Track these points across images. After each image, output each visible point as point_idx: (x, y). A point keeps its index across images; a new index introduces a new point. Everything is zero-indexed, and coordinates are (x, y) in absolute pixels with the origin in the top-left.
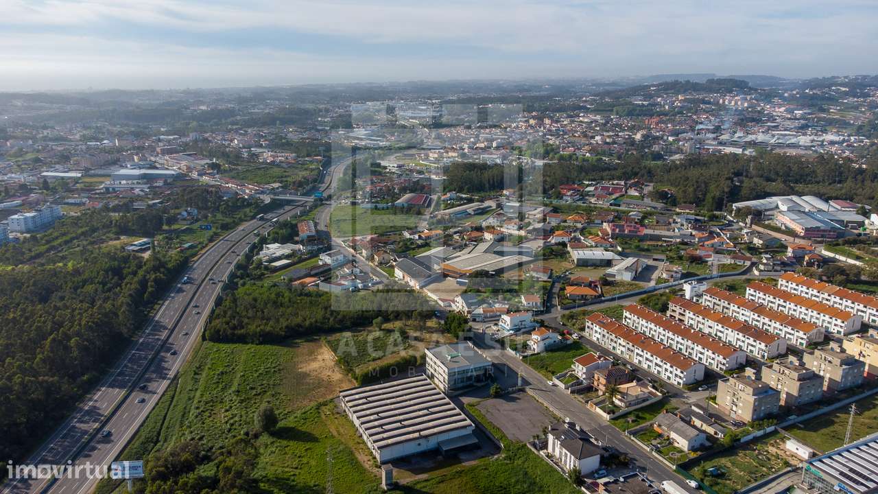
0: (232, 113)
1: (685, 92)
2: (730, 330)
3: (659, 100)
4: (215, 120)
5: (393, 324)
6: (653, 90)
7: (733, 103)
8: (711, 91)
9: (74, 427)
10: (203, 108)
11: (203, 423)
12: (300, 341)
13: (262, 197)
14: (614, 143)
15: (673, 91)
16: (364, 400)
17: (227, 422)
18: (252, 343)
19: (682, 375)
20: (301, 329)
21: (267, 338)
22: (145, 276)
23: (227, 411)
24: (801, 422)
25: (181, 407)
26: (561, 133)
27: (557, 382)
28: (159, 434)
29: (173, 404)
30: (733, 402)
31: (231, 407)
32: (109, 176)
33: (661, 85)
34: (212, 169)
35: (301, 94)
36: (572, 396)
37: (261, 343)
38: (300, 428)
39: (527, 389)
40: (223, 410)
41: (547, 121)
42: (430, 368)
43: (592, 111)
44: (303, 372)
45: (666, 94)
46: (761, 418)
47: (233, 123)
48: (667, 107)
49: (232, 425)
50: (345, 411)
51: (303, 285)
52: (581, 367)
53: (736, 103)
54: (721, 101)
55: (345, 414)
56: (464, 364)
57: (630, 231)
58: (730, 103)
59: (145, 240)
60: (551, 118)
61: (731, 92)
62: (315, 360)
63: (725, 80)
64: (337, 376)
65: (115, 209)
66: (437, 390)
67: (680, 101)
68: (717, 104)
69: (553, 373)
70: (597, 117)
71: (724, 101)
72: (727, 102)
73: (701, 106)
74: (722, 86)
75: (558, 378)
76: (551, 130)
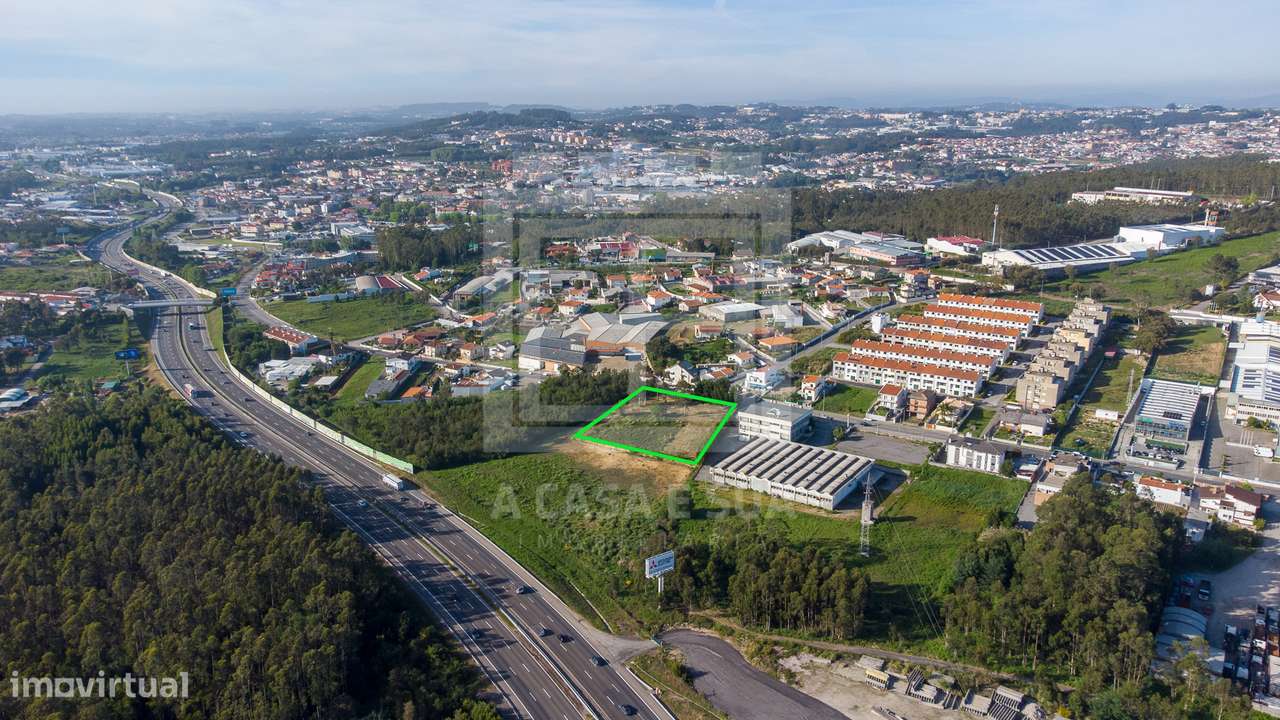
1: (500, 126)
2: (960, 346)
3: (473, 138)
6: (457, 125)
7: (569, 140)
8: (531, 125)
9: (425, 582)
15: (483, 126)
19: (971, 386)
24: (1083, 397)
25: (526, 533)
27: (874, 417)
30: (1036, 395)
33: (462, 117)
36: (900, 425)
39: (857, 427)
40: (586, 520)
41: (355, 173)
43: (397, 157)
44: (608, 469)
45: (478, 130)
46: (1062, 400)
48: (494, 148)
52: (889, 397)
53: (573, 141)
54: (553, 138)
58: (565, 138)
59: (10, 391)
60: (357, 167)
61: (556, 126)
62: (599, 456)
63: (543, 110)
66: (783, 443)
67: (506, 138)
68: (551, 143)
69: (861, 410)
70: (418, 165)
71: (557, 138)
72: (560, 140)
73: (537, 145)
74: (542, 119)
75: (872, 412)
76: (377, 184)
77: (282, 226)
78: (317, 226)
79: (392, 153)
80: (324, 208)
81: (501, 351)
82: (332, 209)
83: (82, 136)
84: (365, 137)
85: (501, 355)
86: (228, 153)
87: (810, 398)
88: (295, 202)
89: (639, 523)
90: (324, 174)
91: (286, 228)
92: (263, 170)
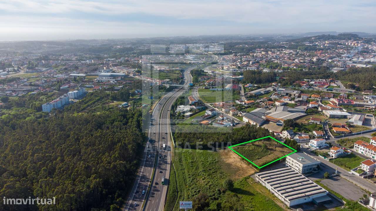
0: (131, 49)
1: (328, 39)
3: (317, 43)
4: (126, 52)
5: (258, 143)
6: (313, 39)
7: (353, 44)
8: (341, 39)
9: (140, 183)
10: (119, 47)
11: (196, 185)
14: (304, 62)
15: (323, 39)
16: (269, 178)
17: (207, 185)
22: (138, 119)
23: (203, 179)
25: (181, 177)
26: (278, 58)
27: (354, 172)
28: (177, 188)
29: (177, 175)
31: (205, 178)
32: (98, 75)
33: (316, 36)
34: (138, 73)
36: (365, 180)
38: (243, 189)
39: (341, 175)
40: (201, 179)
41: (270, 53)
42: (288, 163)
43: (287, 48)
44: (227, 163)
45: (320, 41)
47: (134, 53)
48: (322, 46)
49: (210, 186)
50: (259, 182)
52: (365, 166)
53: (354, 44)
54: (347, 44)
56: (308, 163)
57: (347, 102)
58: (351, 44)
59: (126, 103)
60: (271, 51)
61: (350, 39)
62: (230, 157)
63: (347, 34)
64: (244, 166)
66: (300, 174)
67: (328, 44)
68: (345, 45)
69: (350, 168)
70: (291, 51)
71: (348, 44)
72: (349, 44)
73: (338, 46)
74: (346, 37)
75: (354, 170)
76: (273, 57)
77: (235, 67)
78: (244, 68)
79: (286, 47)
80: (251, 63)
81: (241, 114)
82: (253, 64)
83: (213, 41)
84: (283, 42)
85: (241, 115)
86: (241, 46)
87: (332, 156)
88: (246, 60)
89: (214, 186)
90: (261, 53)
91: (236, 68)
92: (246, 51)
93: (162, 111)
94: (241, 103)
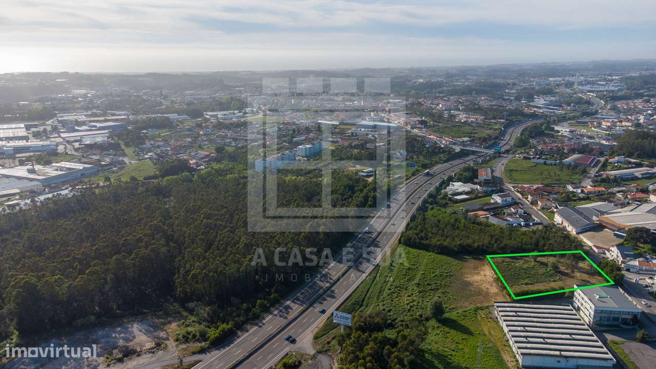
0: (440, 85)
4: (428, 90)
5: (547, 259)
10: (421, 81)
11: (392, 301)
12: (468, 257)
13: (454, 147)
16: (514, 314)
17: (408, 304)
18: (433, 252)
20: (470, 248)
21: (443, 251)
22: (368, 193)
23: (409, 296)
25: (379, 286)
28: (363, 300)
29: (374, 283)
31: (412, 294)
34: (421, 124)
35: (493, 71)
37: (439, 253)
38: (460, 322)
40: (406, 295)
42: (577, 301)
44: (467, 281)
47: (440, 93)
49: (411, 307)
50: (497, 318)
51: (476, 216)
55: (496, 320)
62: (478, 274)
64: (494, 290)
65: (356, 147)
81: (557, 208)
89: (417, 309)
93: (419, 187)
94: (575, 190)
